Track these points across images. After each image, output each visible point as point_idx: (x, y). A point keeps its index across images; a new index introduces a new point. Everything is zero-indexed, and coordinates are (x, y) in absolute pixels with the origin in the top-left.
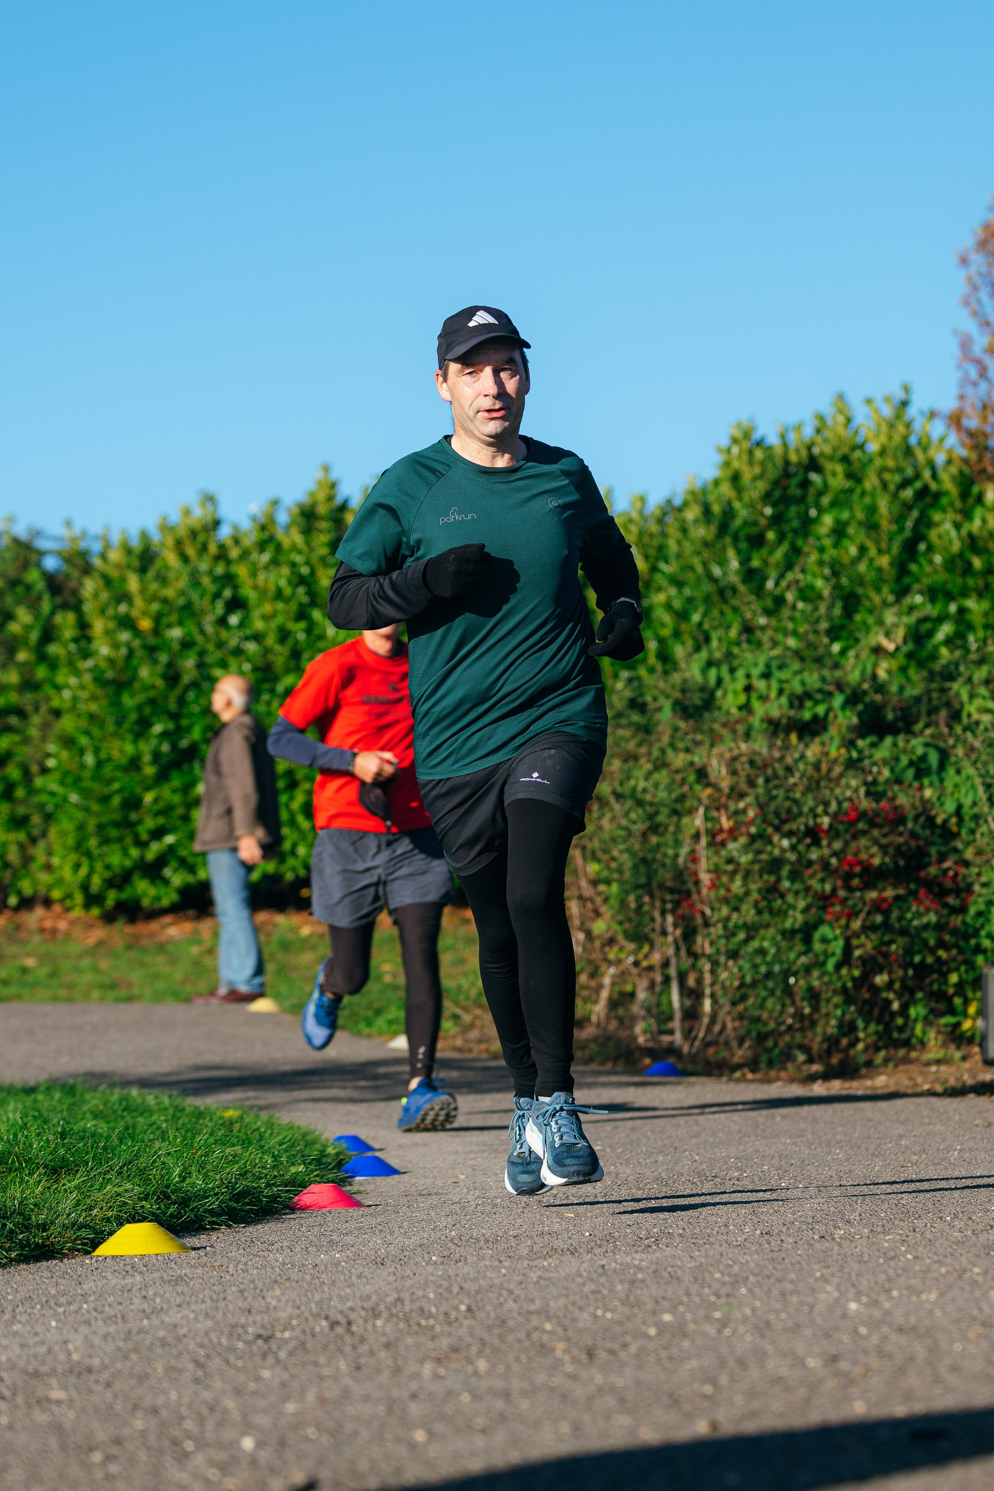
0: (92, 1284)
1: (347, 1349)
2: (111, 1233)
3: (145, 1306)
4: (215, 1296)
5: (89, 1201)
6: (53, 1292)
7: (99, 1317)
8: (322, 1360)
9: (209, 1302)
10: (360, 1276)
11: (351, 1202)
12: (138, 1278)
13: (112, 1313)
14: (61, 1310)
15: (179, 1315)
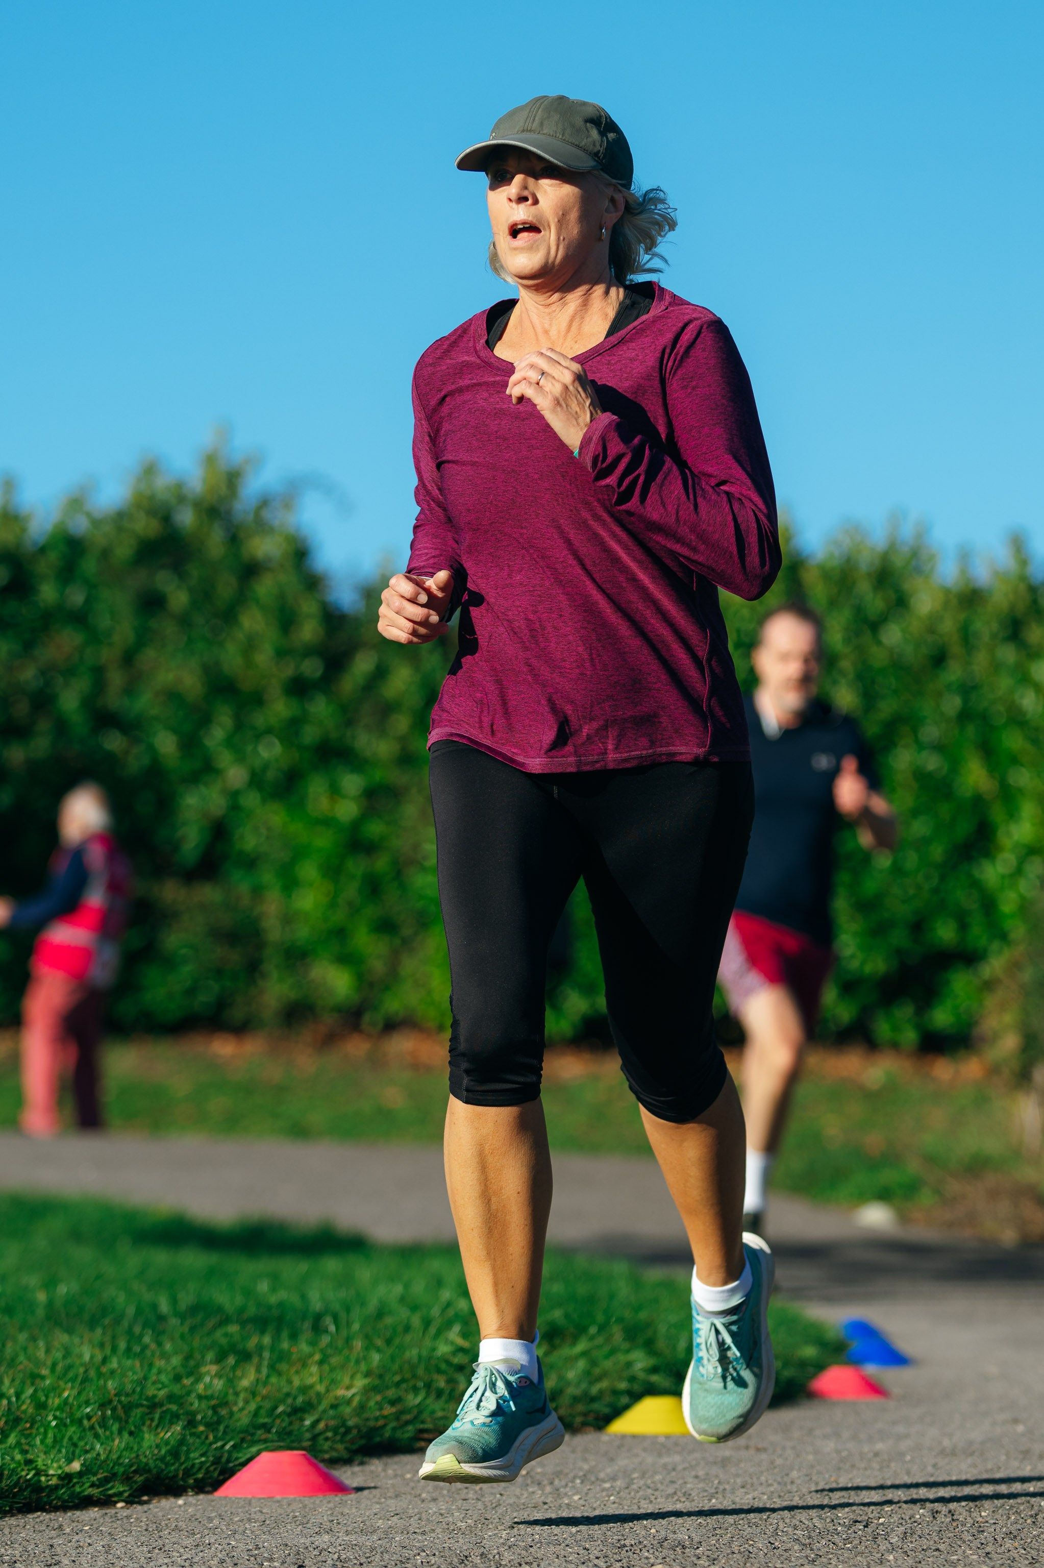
0: (626, 1462)
1: (967, 1537)
2: (627, 1408)
3: (701, 1485)
4: (779, 1479)
5: (597, 1371)
6: (586, 1467)
7: (656, 1493)
8: (942, 1547)
9: (776, 1485)
10: (934, 1466)
11: (874, 1388)
12: (677, 1458)
13: (670, 1490)
14: (607, 1485)
15: (750, 1496)
